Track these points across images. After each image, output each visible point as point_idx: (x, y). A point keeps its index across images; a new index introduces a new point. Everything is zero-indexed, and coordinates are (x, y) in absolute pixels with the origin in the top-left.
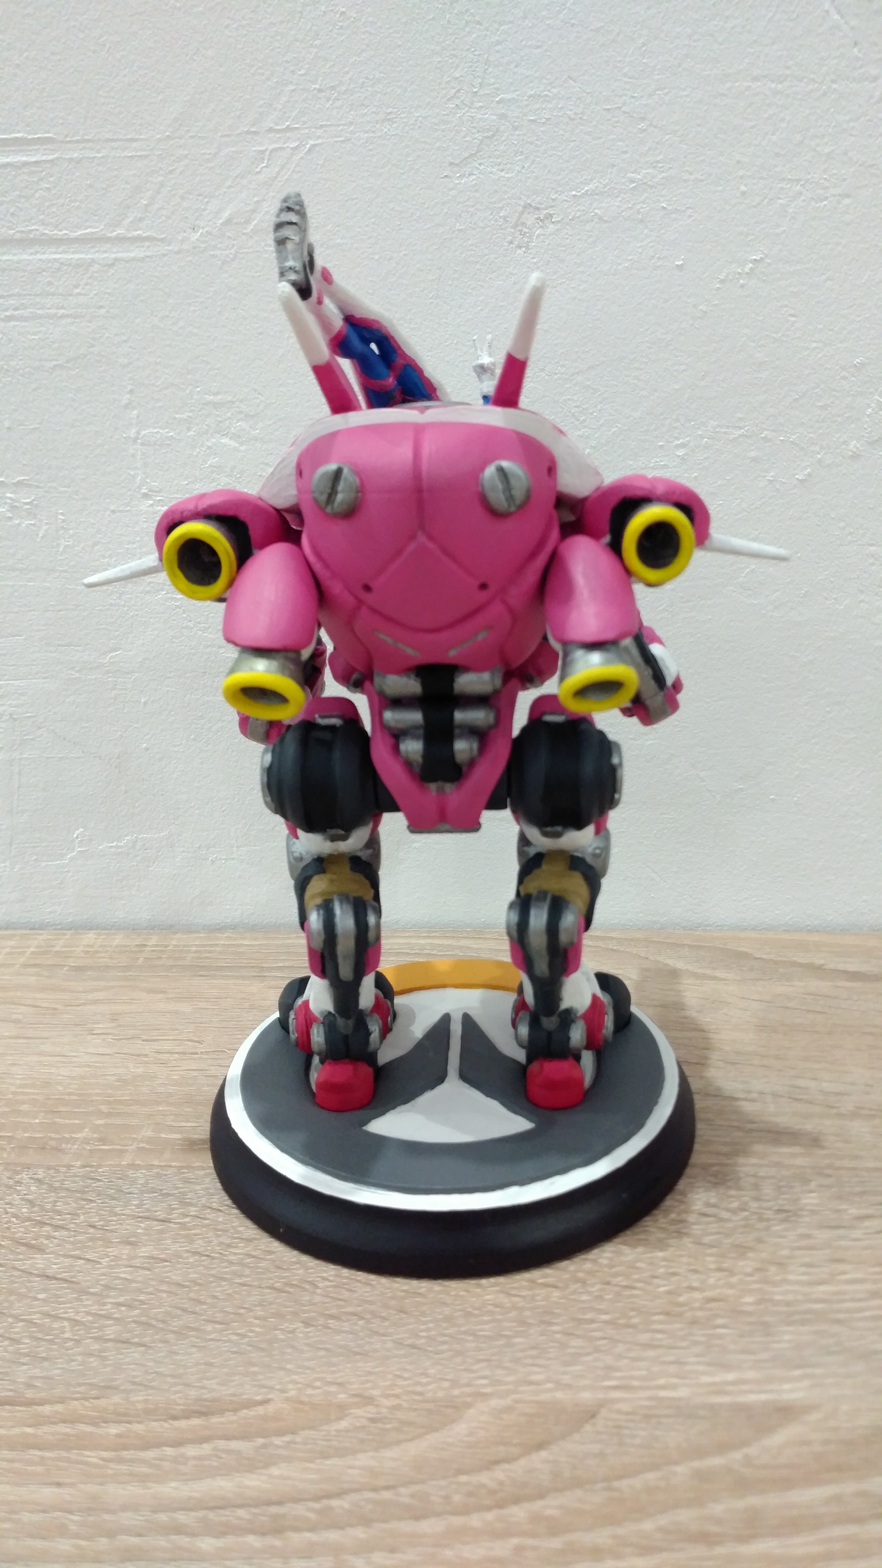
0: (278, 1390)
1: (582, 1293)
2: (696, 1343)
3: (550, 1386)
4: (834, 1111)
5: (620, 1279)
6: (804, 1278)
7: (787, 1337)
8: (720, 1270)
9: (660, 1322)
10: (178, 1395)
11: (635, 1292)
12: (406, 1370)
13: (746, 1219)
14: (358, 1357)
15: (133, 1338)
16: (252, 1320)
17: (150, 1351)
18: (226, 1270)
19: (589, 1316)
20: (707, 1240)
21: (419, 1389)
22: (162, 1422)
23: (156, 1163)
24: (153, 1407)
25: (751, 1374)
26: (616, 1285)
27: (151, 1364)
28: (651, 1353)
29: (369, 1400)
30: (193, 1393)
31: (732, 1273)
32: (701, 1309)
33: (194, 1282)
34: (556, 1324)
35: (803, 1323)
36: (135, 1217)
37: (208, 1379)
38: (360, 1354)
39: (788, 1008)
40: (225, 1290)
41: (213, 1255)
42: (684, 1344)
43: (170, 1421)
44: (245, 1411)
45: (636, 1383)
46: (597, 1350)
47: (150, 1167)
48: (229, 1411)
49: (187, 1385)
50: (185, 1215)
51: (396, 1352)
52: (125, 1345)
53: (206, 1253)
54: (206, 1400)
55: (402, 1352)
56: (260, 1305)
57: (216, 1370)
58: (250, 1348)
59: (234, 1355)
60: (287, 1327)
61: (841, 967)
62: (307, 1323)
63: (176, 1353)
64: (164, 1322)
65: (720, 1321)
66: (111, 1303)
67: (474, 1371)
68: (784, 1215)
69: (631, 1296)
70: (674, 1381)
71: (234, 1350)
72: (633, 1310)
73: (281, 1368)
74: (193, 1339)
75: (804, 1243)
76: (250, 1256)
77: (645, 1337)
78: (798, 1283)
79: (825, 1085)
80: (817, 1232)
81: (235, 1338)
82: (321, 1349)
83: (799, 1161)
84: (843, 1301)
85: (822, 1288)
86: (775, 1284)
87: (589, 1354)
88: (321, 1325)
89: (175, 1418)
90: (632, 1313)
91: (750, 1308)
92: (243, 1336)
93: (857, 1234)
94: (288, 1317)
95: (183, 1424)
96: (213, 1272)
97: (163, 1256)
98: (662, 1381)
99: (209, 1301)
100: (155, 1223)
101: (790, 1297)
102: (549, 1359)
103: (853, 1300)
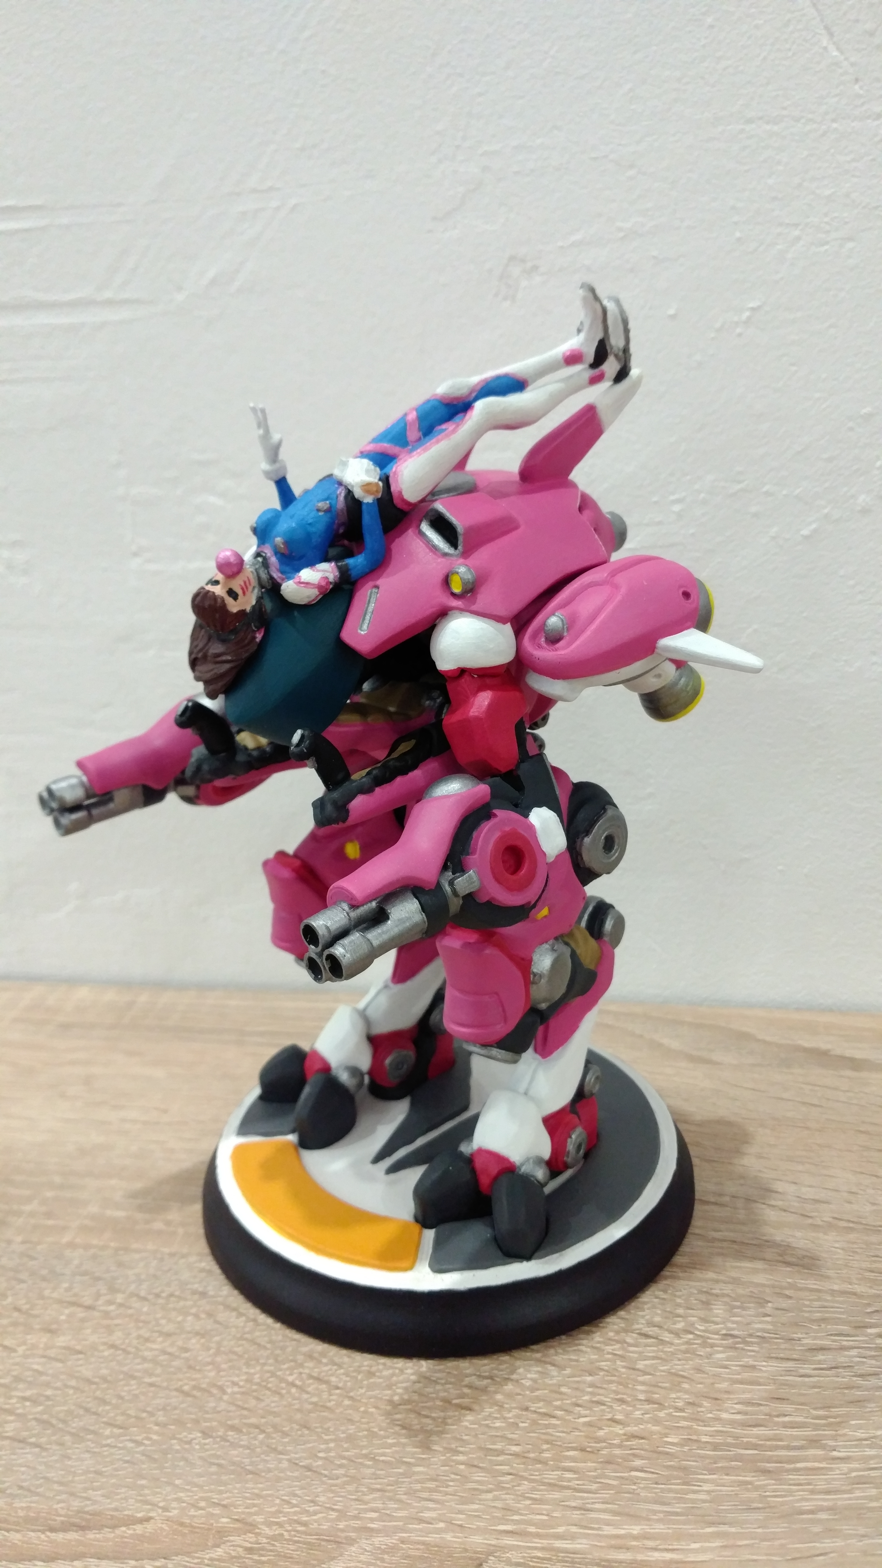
0: (160, 1508)
1: (496, 1418)
2: (608, 1487)
3: (442, 1525)
4: (810, 1221)
5: (541, 1404)
6: (739, 1417)
7: (706, 1487)
8: (649, 1401)
9: (573, 1459)
10: (60, 1505)
11: (554, 1421)
12: (295, 1495)
13: (688, 1343)
14: (250, 1476)
15: (31, 1438)
16: (151, 1426)
17: (44, 1454)
18: (139, 1367)
19: (498, 1446)
20: (641, 1365)
21: (305, 1518)
22: (39, 1533)
23: (95, 1242)
24: (34, 1515)
25: (659, 1528)
26: (535, 1412)
27: (42, 1468)
28: (557, 1495)
29: (250, 1527)
30: (76, 1504)
31: (661, 1405)
32: (620, 1446)
33: (104, 1379)
34: (461, 1453)
35: (727, 1471)
36: (60, 1302)
37: (94, 1489)
38: (251, 1472)
39: (782, 1099)
40: (133, 1390)
41: (129, 1349)
42: (594, 1487)
43: (48, 1533)
44: (124, 1529)
45: (532, 1529)
46: (499, 1487)
47: (87, 1247)
48: (107, 1528)
49: (72, 1494)
50: (110, 1303)
51: (289, 1473)
52: (21, 1445)
53: (123, 1347)
54: (87, 1513)
55: (296, 1474)
56: (164, 1409)
57: (104, 1480)
58: (144, 1458)
59: (126, 1465)
60: (186, 1437)
61: (848, 1053)
62: (205, 1434)
63: (69, 1458)
64: (64, 1422)
65: (638, 1463)
66: (18, 1397)
67: (366, 1503)
68: (731, 1341)
69: (547, 1426)
70: (574, 1529)
71: (126, 1458)
72: (547, 1442)
73: (168, 1484)
74: (89, 1443)
75: (746, 1375)
76: (164, 1352)
77: (552, 1476)
78: (732, 1423)
79: (804, 1190)
80: (764, 1363)
81: (130, 1445)
82: (214, 1464)
83: (760, 1279)
84: (777, 1448)
85: (755, 1431)
86: (705, 1423)
87: (489, 1491)
88: (220, 1437)
89: (52, 1530)
90: (545, 1447)
91: (673, 1450)
92: (138, 1443)
93: (807, 1369)
94: (189, 1425)
95: (60, 1537)
96: (125, 1369)
97: (78, 1348)
98: (561, 1530)
99: (114, 1401)
100: (79, 1309)
101: (719, 1439)
102: (447, 1494)
103: (788, 1448)
